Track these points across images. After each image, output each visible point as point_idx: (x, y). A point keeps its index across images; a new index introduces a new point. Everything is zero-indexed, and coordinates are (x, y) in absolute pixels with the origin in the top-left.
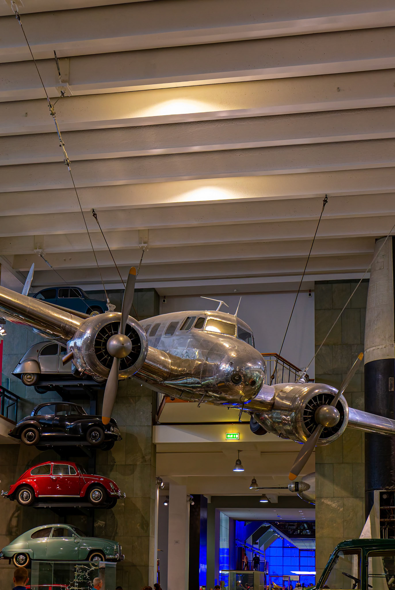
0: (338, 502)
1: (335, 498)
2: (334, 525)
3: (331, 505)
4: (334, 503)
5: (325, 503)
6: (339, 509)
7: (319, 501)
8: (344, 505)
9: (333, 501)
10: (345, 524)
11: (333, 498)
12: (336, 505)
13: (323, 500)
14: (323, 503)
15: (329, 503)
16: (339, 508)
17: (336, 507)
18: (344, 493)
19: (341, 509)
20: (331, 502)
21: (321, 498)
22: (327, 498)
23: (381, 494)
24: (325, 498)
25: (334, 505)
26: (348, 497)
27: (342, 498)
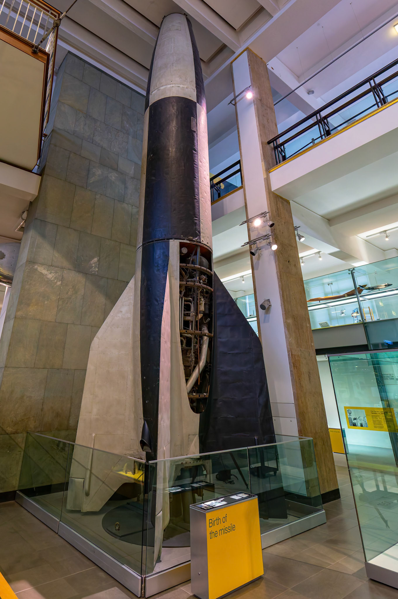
0: (56, 273)
1: (53, 266)
2: (46, 303)
3: (46, 275)
4: (51, 273)
5: (39, 270)
6: (56, 283)
7: (31, 267)
8: (62, 279)
9: (49, 270)
10: (60, 303)
11: (51, 266)
12: (52, 277)
13: (36, 267)
14: (36, 269)
15: (44, 272)
16: (55, 281)
17: (53, 279)
18: (66, 264)
19: (59, 283)
20: (47, 271)
21: (34, 262)
22: (42, 264)
23: (182, 245)
24: (40, 265)
25: (50, 276)
26: (69, 269)
27: (62, 268)
